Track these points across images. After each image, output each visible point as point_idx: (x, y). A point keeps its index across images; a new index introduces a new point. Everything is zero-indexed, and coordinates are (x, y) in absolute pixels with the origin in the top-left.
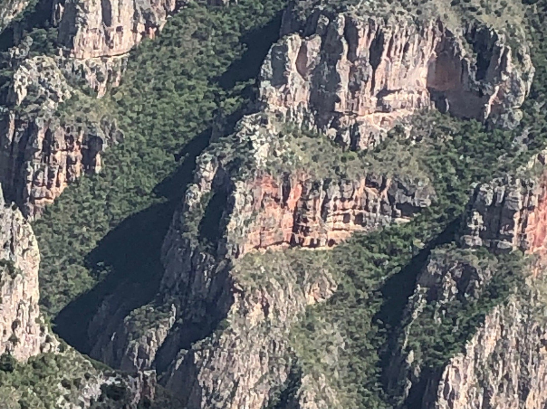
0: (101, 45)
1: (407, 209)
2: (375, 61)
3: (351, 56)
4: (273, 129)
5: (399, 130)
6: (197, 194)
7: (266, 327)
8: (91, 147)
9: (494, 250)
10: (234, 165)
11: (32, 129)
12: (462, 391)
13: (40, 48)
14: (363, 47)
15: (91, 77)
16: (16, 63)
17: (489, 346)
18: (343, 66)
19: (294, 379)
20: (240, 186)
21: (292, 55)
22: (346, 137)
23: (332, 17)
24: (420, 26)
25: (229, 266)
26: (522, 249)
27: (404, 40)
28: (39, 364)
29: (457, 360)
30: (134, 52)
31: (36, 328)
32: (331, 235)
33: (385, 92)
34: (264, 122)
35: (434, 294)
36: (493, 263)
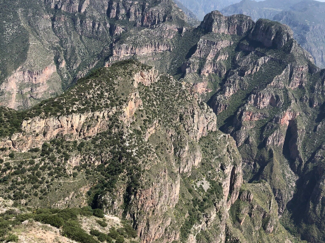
0: (228, 94)
1: (265, 117)
2: (263, 98)
3: (260, 98)
4: (249, 106)
5: (265, 107)
6: (238, 113)
7: (246, 130)
8: (226, 106)
9: (276, 123)
10: (244, 110)
11: (219, 104)
12: (270, 140)
13: (221, 94)
14: (261, 97)
15: (227, 98)
16: (218, 95)
17: (274, 135)
18: (259, 99)
19: (249, 137)
20: (244, 112)
21: (252, 97)
22: (258, 107)
23: (258, 92)
24: (269, 94)
25: (242, 122)
26: (280, 123)
27: (267, 96)
28: (216, 132)
29: (270, 137)
30: (232, 95)
31: (216, 127)
32: (255, 120)
33: (264, 102)
34: (248, 105)
35: (268, 128)
36: (276, 125)
